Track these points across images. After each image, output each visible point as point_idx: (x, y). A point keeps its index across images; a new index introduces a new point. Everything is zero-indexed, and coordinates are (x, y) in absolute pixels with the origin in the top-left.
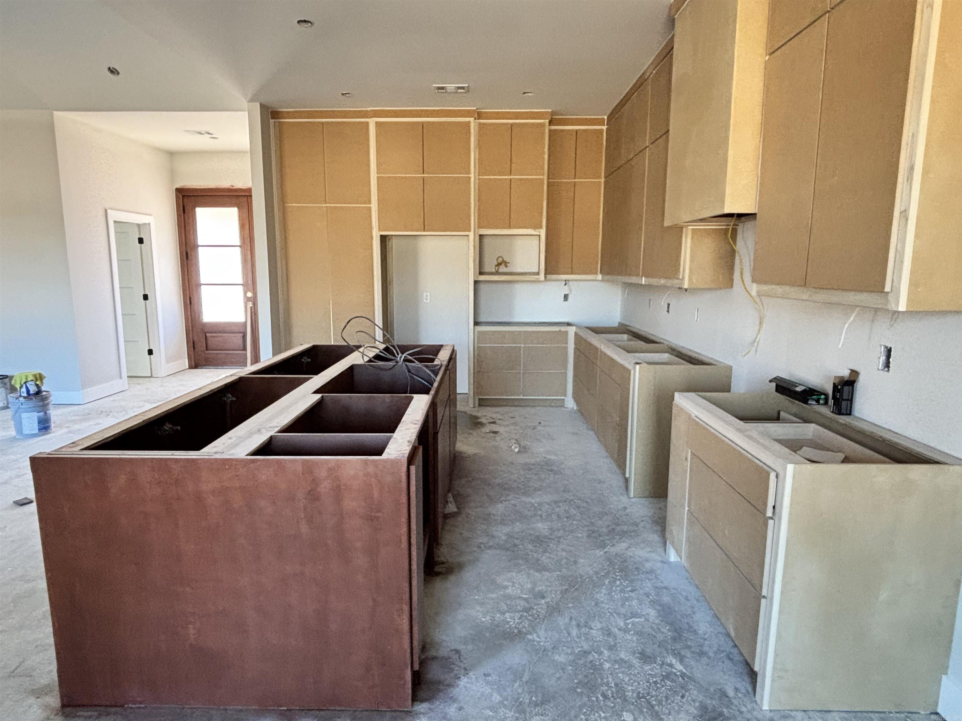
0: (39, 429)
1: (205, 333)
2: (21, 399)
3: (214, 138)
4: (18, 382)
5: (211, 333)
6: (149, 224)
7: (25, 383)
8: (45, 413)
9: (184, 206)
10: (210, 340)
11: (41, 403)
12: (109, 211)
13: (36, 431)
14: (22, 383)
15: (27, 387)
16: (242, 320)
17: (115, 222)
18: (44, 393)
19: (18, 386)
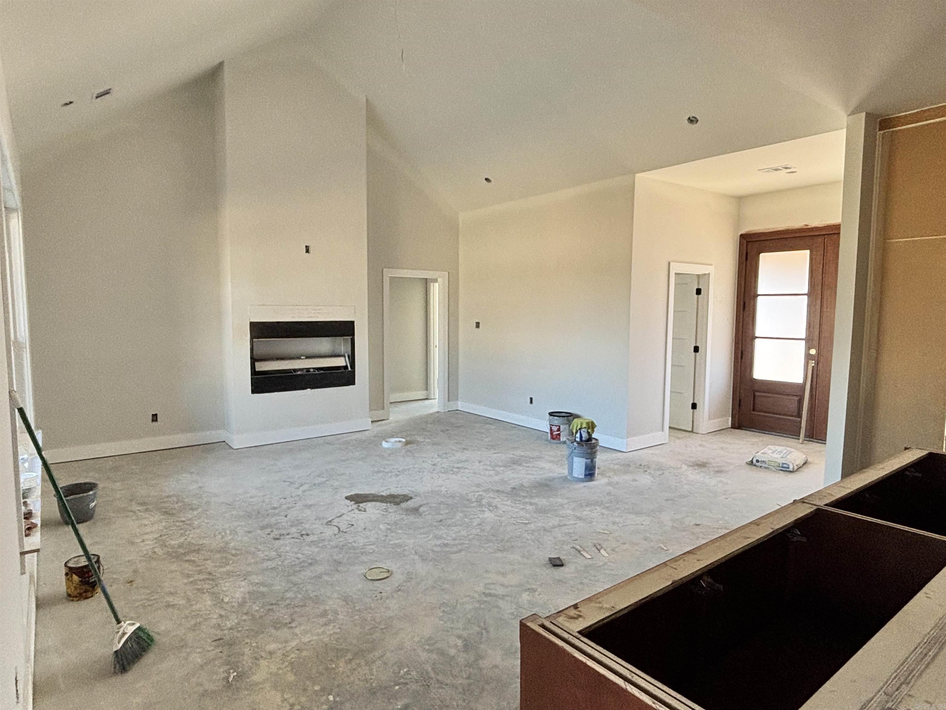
0: (585, 475)
1: (754, 391)
2: (575, 444)
3: (792, 172)
4: (575, 428)
5: (760, 392)
6: (709, 274)
7: (580, 429)
8: (592, 461)
9: (747, 254)
10: (758, 401)
11: (589, 451)
12: (671, 263)
13: (582, 476)
14: (578, 429)
15: (580, 433)
16: (799, 380)
17: (676, 274)
18: (593, 441)
19: (574, 431)
